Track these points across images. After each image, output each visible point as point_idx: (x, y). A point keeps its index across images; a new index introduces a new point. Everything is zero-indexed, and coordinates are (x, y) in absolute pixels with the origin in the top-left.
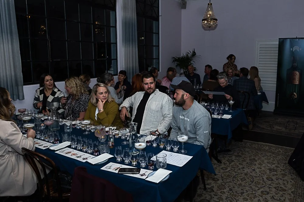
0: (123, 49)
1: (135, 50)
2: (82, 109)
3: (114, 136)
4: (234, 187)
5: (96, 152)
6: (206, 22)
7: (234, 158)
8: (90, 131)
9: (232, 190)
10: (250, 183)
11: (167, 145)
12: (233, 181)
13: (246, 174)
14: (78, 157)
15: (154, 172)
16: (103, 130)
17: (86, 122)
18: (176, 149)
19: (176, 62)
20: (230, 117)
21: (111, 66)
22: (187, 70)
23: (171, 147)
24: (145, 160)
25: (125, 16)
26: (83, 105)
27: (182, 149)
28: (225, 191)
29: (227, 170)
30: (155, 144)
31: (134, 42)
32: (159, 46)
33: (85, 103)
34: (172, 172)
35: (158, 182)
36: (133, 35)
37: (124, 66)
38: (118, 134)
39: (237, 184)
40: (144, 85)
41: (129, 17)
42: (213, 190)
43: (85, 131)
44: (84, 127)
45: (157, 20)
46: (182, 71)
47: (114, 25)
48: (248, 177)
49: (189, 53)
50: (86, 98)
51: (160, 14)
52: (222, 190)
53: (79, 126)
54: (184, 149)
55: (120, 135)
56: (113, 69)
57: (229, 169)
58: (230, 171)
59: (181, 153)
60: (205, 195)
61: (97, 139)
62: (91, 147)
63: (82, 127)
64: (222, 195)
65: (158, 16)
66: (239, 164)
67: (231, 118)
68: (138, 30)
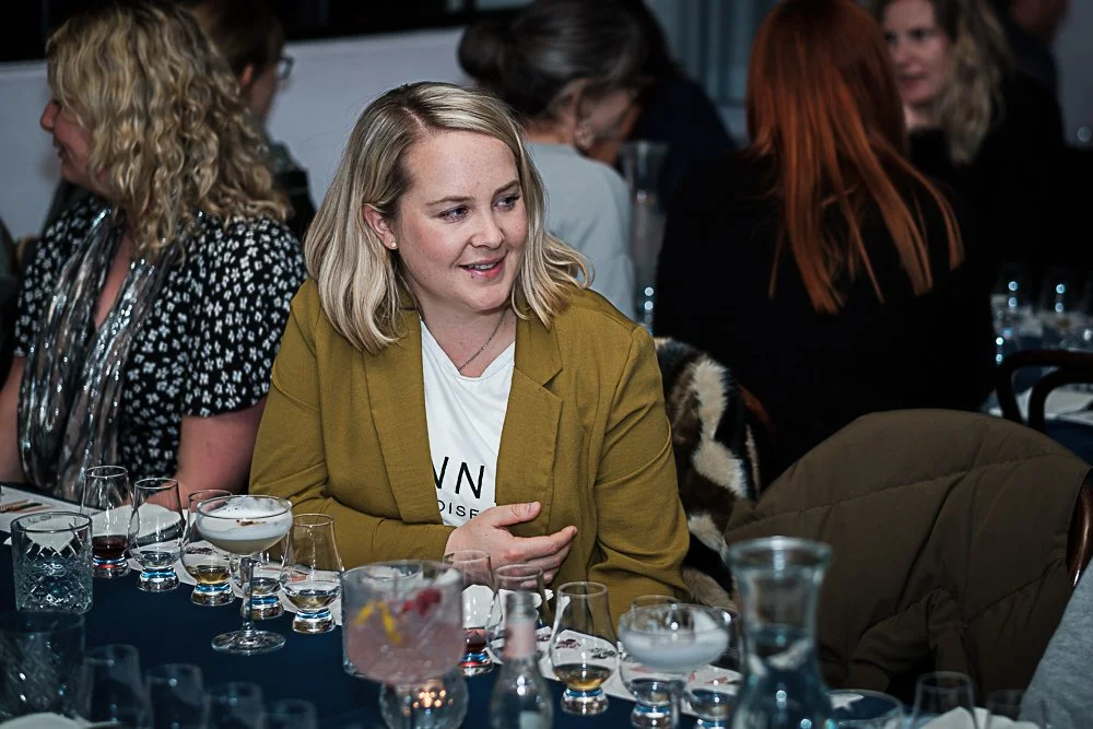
2: (210, 387)
3: (556, 689)
8: (280, 622)
16: (439, 613)
17: (245, 514)
26: (225, 344)
33: (253, 326)
38: (599, 673)
43: (230, 615)
44: (221, 572)
50: (267, 268)
53: (166, 557)
55: (615, 687)
63: (202, 572)
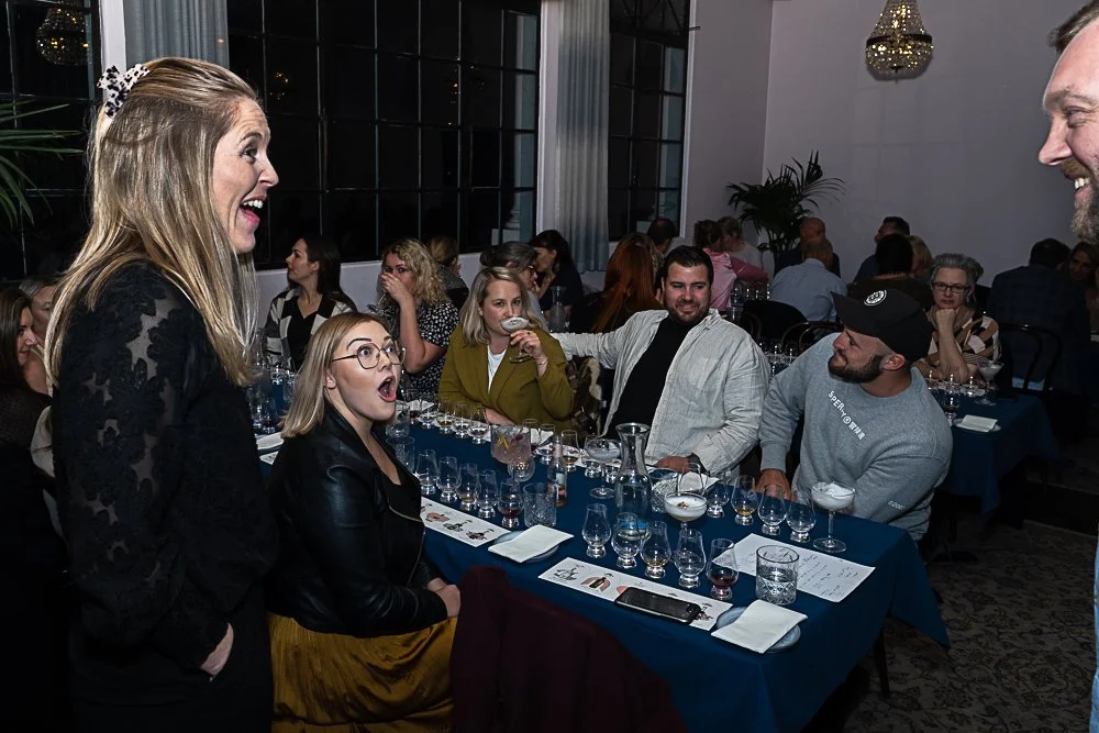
0: (559, 151)
1: (598, 157)
4: (1005, 704)
5: (512, 515)
6: (884, 49)
7: (991, 587)
8: (469, 440)
9: (997, 713)
10: (1075, 696)
11: (766, 513)
12: (999, 677)
13: (1052, 659)
14: (452, 528)
15: (737, 611)
16: (522, 441)
18: (801, 534)
19: (742, 204)
20: (991, 427)
21: (513, 212)
22: (782, 236)
23: (784, 524)
24: (697, 563)
25: (571, 32)
27: (825, 535)
28: (967, 711)
29: (971, 633)
30: (717, 507)
31: (596, 128)
32: (681, 142)
34: (804, 616)
35: (762, 650)
36: (593, 101)
37: (557, 215)
38: (573, 459)
39: (1019, 691)
40: (670, 288)
41: (585, 34)
42: (919, 705)
45: (682, 43)
46: (763, 237)
47: (531, 67)
48: (1062, 669)
49: (793, 170)
51: (692, 24)
52: (956, 709)
54: (834, 537)
55: (579, 463)
56: (518, 225)
57: (974, 630)
58: (981, 636)
59: (823, 550)
60: (887, 716)
61: (502, 469)
62: (491, 496)
64: (956, 725)
65: (685, 30)
66: (1018, 614)
67: (997, 432)
68: (611, 83)
